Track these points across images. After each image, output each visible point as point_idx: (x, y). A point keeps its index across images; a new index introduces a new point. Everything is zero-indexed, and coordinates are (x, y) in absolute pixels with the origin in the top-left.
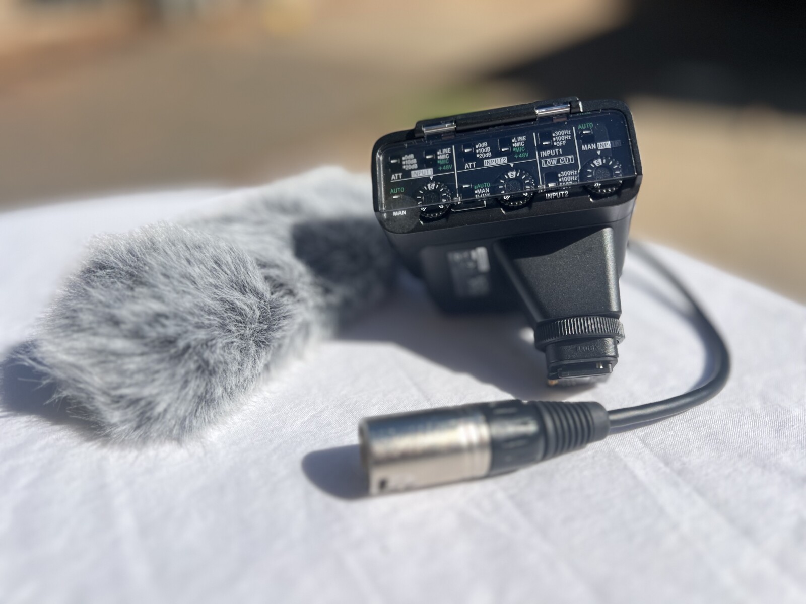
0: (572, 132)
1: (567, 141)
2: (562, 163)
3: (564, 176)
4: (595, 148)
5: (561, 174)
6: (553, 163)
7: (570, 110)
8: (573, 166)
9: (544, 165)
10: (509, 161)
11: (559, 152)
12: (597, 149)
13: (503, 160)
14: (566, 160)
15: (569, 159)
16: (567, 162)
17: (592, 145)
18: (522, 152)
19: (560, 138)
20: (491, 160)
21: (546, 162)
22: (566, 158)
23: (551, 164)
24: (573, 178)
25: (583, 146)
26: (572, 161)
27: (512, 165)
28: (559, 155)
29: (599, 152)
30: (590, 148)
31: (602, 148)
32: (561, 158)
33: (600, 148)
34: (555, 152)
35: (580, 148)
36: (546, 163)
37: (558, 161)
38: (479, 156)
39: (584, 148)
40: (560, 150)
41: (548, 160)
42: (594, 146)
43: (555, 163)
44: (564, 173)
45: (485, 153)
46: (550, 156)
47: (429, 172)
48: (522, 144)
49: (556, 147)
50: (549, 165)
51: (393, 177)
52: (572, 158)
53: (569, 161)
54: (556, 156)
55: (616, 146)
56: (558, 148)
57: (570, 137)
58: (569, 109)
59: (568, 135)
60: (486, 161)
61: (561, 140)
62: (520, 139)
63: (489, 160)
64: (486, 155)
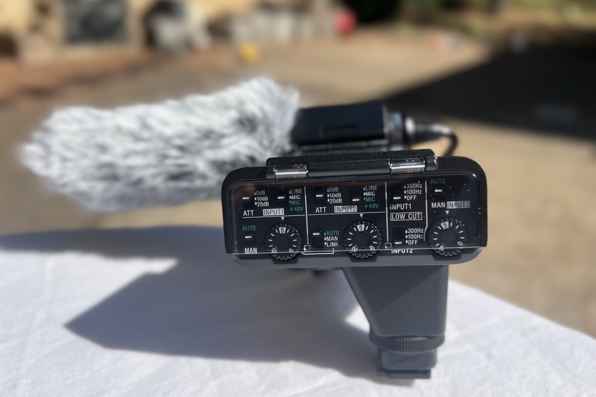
0: (424, 187)
1: (417, 195)
2: (410, 219)
3: (411, 233)
4: (444, 207)
5: (408, 231)
6: (401, 218)
7: (425, 168)
8: (420, 224)
9: (392, 219)
10: (358, 211)
11: (408, 206)
12: (446, 209)
13: (353, 210)
14: (415, 217)
15: (417, 215)
16: (415, 219)
17: (442, 203)
18: (372, 203)
19: (411, 192)
20: (341, 207)
21: (394, 215)
22: (414, 214)
23: (400, 219)
24: (419, 236)
25: (432, 204)
26: (420, 218)
27: (361, 215)
28: (409, 210)
29: (447, 212)
30: (440, 206)
31: (451, 208)
32: (410, 214)
33: (449, 208)
34: (405, 206)
35: (430, 205)
36: (394, 217)
37: (406, 217)
38: (330, 201)
39: (434, 205)
40: (410, 205)
41: (397, 214)
42: (443, 204)
43: (404, 218)
44: (411, 230)
45: (336, 199)
46: (399, 210)
47: (280, 212)
48: (372, 194)
49: (406, 201)
50: (397, 220)
51: (245, 213)
52: (420, 215)
53: (417, 218)
54: (405, 210)
55: (465, 207)
56: (409, 202)
57: (421, 191)
58: (423, 166)
59: (420, 189)
60: (337, 207)
61: (412, 194)
62: (371, 187)
63: (339, 207)
64: (336, 201)
